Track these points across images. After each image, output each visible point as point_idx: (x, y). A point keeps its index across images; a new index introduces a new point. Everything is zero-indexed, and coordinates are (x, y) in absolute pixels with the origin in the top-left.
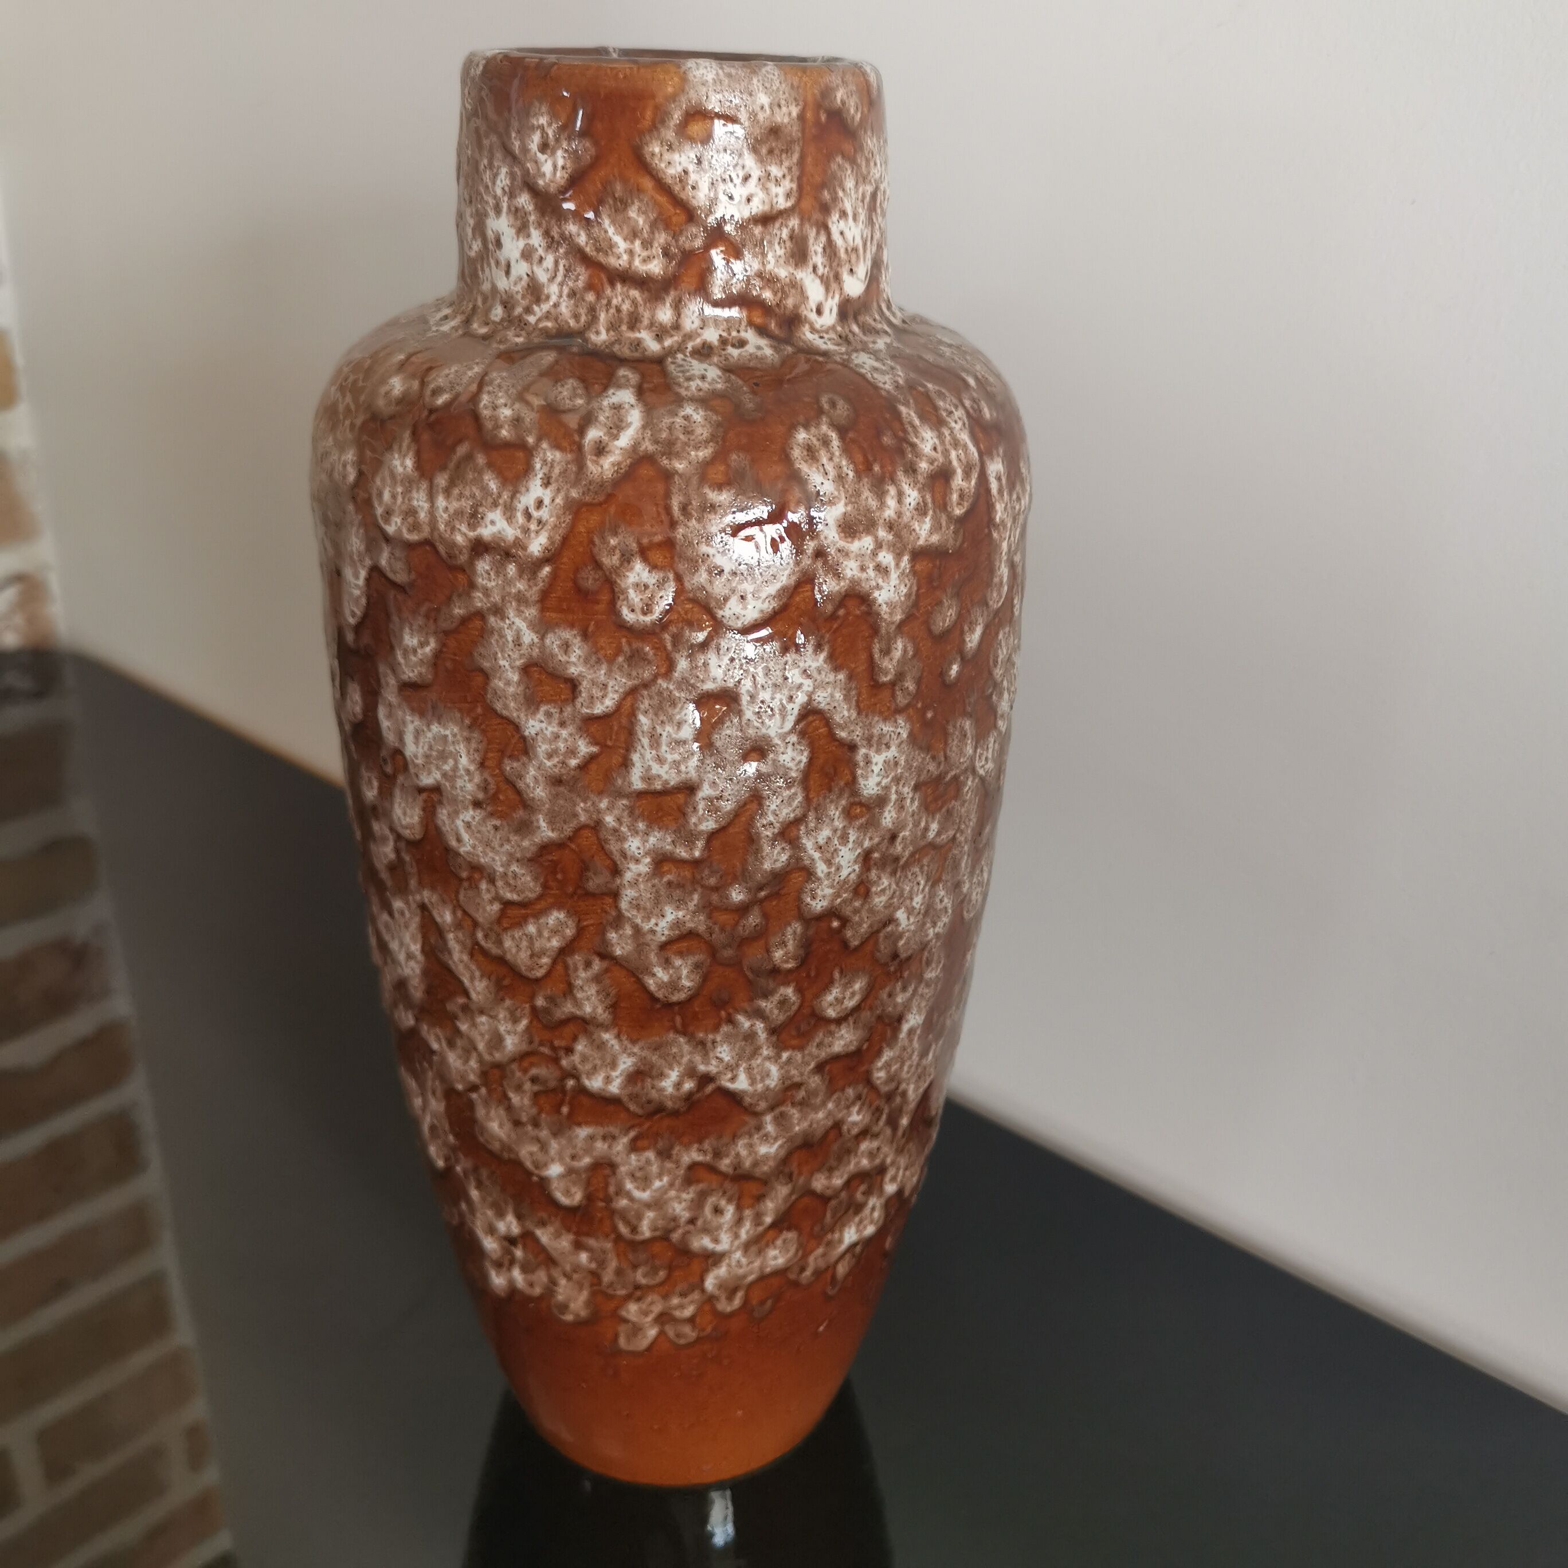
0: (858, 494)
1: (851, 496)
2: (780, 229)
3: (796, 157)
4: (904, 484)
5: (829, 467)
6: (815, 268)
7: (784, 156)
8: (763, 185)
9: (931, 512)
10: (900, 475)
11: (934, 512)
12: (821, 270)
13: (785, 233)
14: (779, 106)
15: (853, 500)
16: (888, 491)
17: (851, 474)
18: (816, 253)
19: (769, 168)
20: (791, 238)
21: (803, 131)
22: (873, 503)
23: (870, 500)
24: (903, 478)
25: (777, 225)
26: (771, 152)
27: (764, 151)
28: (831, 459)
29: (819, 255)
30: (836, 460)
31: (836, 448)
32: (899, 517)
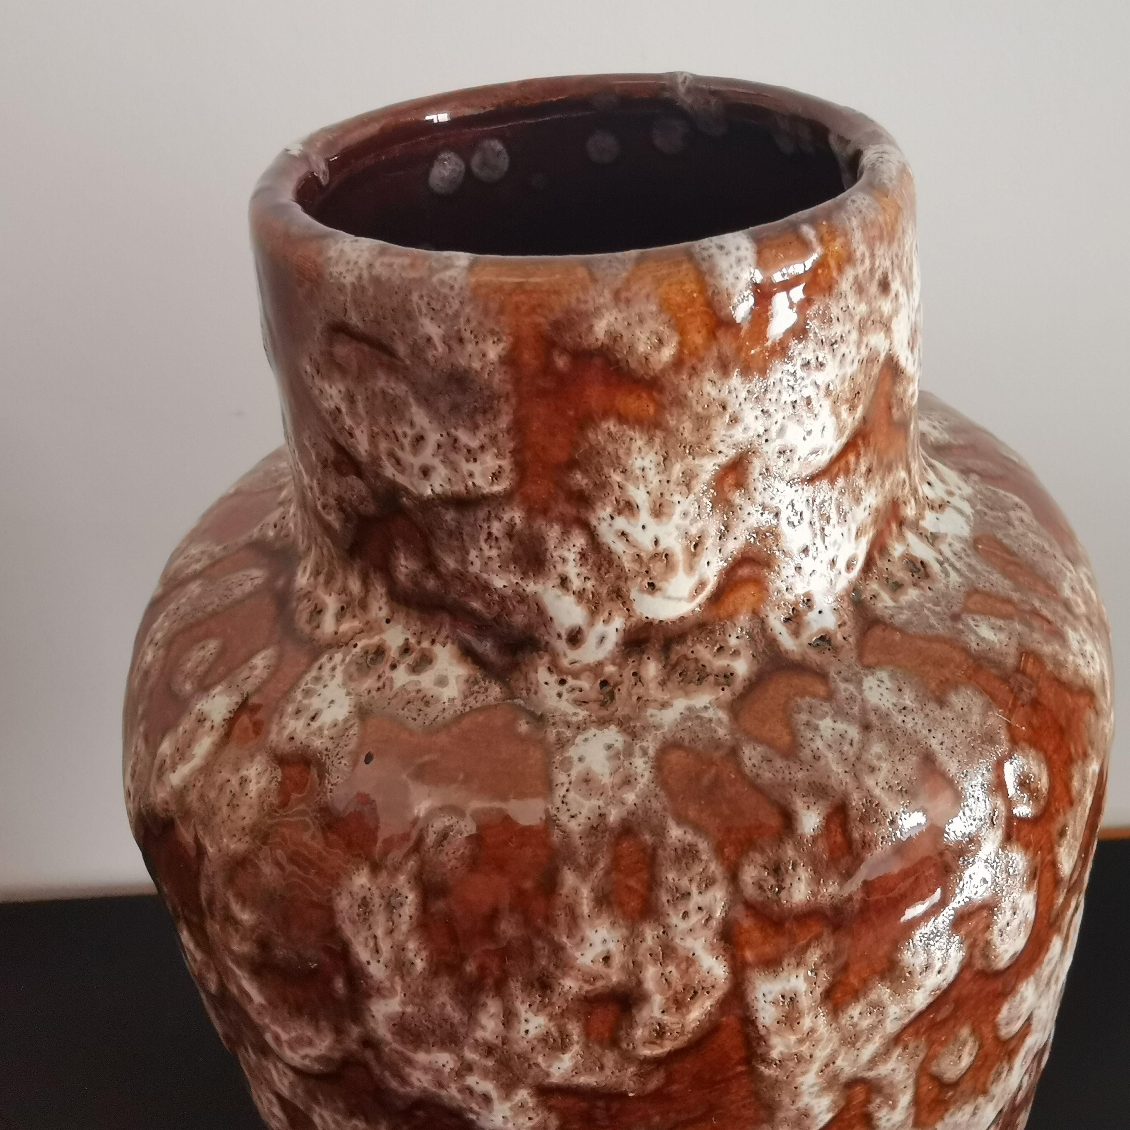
0: (428, 995)
1: (415, 994)
2: (488, 519)
3: (504, 421)
4: (518, 1003)
5: (385, 946)
6: (564, 582)
7: (479, 419)
8: (445, 455)
9: (576, 1048)
10: (515, 986)
11: (586, 1047)
12: (576, 584)
13: (497, 528)
14: (461, 341)
15: (417, 1000)
16: (485, 1005)
17: (420, 965)
18: (564, 560)
19: (453, 431)
20: (510, 535)
21: (517, 382)
22: (456, 1015)
23: (449, 1008)
24: (518, 992)
25: (482, 514)
26: (455, 408)
27: (443, 404)
28: (390, 932)
29: (571, 563)
30: (399, 936)
31: (405, 918)
32: (504, 1043)
